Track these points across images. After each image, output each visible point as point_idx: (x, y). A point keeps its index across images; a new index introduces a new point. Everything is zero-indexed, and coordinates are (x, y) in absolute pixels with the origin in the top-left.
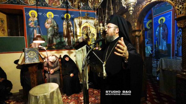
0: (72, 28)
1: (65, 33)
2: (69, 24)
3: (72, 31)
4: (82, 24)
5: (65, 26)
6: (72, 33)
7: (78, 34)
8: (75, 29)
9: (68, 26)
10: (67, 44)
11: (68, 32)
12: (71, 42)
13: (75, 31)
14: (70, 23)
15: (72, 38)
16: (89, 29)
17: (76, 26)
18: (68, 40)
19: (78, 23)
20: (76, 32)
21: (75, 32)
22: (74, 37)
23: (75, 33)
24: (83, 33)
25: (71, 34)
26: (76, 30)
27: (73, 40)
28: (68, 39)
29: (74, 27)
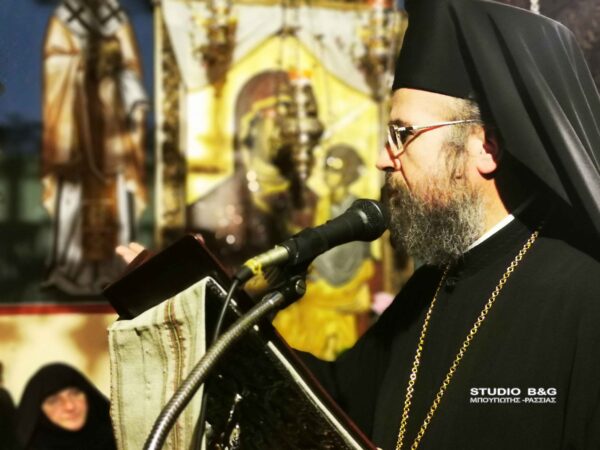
0: (133, 91)
1: (64, 132)
2: (109, 47)
3: (138, 116)
4: (238, 53)
5: (62, 67)
6: (136, 138)
7: (194, 149)
8: (160, 95)
9: (99, 65)
10: (75, 253)
11: (95, 123)
12: (112, 224)
13: (160, 119)
14: (113, 38)
15: (126, 186)
16: (301, 98)
17: (171, 66)
18: (84, 211)
19: (202, 39)
20: (173, 129)
21: (167, 128)
22: (147, 179)
23: (161, 137)
24: (249, 142)
25: (118, 145)
26: (175, 106)
27: (140, 205)
28: (87, 194)
29: (159, 75)
